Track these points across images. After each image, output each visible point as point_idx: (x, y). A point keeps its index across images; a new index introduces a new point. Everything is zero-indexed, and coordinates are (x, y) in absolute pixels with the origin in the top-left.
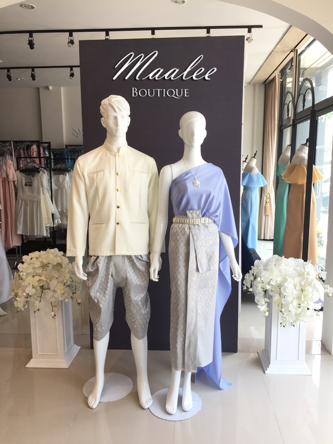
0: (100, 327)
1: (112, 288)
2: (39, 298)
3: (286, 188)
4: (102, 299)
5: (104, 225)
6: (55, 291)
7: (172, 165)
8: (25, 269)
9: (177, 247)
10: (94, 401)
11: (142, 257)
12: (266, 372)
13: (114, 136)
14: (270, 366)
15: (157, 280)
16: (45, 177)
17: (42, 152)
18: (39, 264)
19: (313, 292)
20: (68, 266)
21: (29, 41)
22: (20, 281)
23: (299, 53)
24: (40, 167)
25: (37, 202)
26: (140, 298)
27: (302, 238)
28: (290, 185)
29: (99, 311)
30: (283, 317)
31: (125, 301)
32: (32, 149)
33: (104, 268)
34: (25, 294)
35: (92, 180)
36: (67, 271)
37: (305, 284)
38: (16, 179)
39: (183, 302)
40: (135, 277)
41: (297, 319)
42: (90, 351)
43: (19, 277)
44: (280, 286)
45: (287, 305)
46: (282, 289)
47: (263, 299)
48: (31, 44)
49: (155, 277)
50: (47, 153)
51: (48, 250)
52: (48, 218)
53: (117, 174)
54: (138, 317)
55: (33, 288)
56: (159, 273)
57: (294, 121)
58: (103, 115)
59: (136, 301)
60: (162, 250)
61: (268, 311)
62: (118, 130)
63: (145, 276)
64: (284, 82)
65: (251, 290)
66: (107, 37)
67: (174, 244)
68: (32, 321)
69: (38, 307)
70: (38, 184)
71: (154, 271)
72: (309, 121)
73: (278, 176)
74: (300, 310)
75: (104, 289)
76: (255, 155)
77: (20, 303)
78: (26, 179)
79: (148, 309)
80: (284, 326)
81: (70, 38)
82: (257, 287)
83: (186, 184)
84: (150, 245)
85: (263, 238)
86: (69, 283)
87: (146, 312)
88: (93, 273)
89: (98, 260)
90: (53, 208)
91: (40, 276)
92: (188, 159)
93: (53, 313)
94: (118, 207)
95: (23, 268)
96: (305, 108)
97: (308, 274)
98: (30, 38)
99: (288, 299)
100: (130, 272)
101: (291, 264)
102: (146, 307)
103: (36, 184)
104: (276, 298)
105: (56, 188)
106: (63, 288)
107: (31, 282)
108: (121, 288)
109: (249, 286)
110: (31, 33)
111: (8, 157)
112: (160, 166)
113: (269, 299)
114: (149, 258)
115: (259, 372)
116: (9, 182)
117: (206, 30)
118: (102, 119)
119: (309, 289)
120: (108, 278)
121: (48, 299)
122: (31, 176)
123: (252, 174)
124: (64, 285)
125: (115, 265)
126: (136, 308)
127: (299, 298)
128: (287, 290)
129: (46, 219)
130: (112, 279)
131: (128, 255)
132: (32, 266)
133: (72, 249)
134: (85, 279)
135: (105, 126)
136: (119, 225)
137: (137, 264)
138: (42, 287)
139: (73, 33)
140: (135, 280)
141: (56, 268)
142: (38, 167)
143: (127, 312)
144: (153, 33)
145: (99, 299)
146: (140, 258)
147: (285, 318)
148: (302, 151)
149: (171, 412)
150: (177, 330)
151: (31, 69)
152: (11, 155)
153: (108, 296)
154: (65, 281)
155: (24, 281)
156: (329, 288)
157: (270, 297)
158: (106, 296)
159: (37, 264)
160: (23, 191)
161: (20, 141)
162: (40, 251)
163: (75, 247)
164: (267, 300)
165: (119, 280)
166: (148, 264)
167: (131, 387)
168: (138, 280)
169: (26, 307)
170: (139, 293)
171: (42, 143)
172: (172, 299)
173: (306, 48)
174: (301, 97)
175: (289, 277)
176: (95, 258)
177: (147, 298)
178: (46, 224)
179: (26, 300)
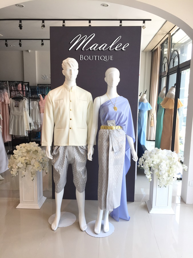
0: (59, 185)
1: (66, 164)
2: (25, 170)
3: (163, 111)
4: (61, 170)
5: (63, 129)
6: (34, 166)
7: (100, 97)
8: (17, 153)
9: (102, 142)
10: (55, 227)
11: (83, 147)
12: (150, 213)
13: (69, 80)
14: (152, 209)
15: (91, 160)
16: (26, 102)
17: (24, 87)
18: (25, 150)
19: (176, 168)
20: (41, 152)
21: (19, 24)
22: (14, 160)
23: (171, 35)
24: (23, 96)
25: (22, 116)
26: (82, 170)
27: (171, 139)
28: (165, 109)
29: (59, 176)
30: (160, 182)
31: (73, 172)
32: (18, 86)
33: (62, 153)
34: (17, 167)
35: (57, 104)
36: (41, 154)
37: (172, 164)
38: (9, 103)
39: (105, 172)
40: (79, 158)
41: (167, 183)
42: (52, 200)
43: (14, 157)
44: (158, 165)
45: (162, 175)
46: (159, 166)
47: (149, 172)
48: (21, 27)
49: (90, 158)
50: (27, 88)
51: (30, 143)
52: (27, 125)
53: (71, 101)
54: (80, 180)
55: (22, 163)
56: (93, 156)
57: (168, 73)
58: (63, 68)
59: (79, 171)
60: (94, 144)
61: (151, 178)
62: (72, 77)
63: (84, 157)
64: (163, 51)
65: (142, 167)
66: (64, 24)
67: (101, 140)
68: (20, 182)
69: (24, 174)
70: (22, 106)
71: (90, 155)
72: (176, 73)
73: (159, 104)
74: (169, 178)
75: (62, 164)
76: (146, 92)
77: (14, 172)
78: (15, 103)
79: (86, 176)
80: (160, 187)
81: (43, 23)
82: (146, 165)
83: (108, 108)
84: (88, 141)
85: (149, 140)
86: (41, 161)
87: (84, 177)
88: (56, 155)
89: (59, 148)
90: (30, 120)
91: (25, 157)
92: (110, 94)
93: (32, 178)
94: (71, 119)
95: (16, 152)
96: (174, 66)
97: (174, 158)
98: (20, 23)
99: (163, 172)
100: (77, 155)
101: (164, 153)
102: (85, 175)
103: (21, 106)
104: (156, 171)
105: (32, 108)
106: (38, 164)
107: (20, 160)
108: (71, 164)
109: (141, 165)
110: (21, 20)
111: (5, 90)
112: (94, 98)
113: (152, 172)
114: (87, 148)
115: (146, 212)
116: (5, 105)
117: (119, 21)
118: (63, 70)
119: (174, 166)
120: (64, 158)
121: (30, 170)
122: (18, 101)
123: (144, 103)
124: (39, 162)
125: (68, 151)
126: (79, 175)
127: (169, 171)
128: (162, 167)
129: (26, 126)
130: (66, 159)
131: (76, 145)
132: (21, 151)
133: (45, 142)
134: (52, 158)
135: (64, 75)
136: (71, 129)
137: (81, 151)
138: (26, 163)
139: (45, 21)
140: (79, 160)
141: (34, 153)
142: (22, 96)
143: (74, 177)
144: (90, 22)
145: (59, 170)
146: (82, 147)
147: (161, 182)
148: (172, 90)
149: (97, 233)
150: (102, 187)
151: (19, 40)
152: (7, 89)
153: (64, 168)
154: (39, 160)
155: (17, 160)
156: (185, 166)
157: (153, 171)
158: (63, 168)
159: (24, 150)
160: (14, 110)
161: (12, 81)
162: (25, 143)
163: (46, 141)
164: (151, 172)
165: (70, 160)
166: (87, 151)
167: (76, 219)
168: (80, 159)
169: (17, 174)
170: (81, 167)
171: (25, 82)
172: (99, 170)
173: (175, 32)
174: (172, 60)
175: (163, 160)
176: (58, 147)
177: (85, 170)
178: (26, 129)
179: (17, 170)
